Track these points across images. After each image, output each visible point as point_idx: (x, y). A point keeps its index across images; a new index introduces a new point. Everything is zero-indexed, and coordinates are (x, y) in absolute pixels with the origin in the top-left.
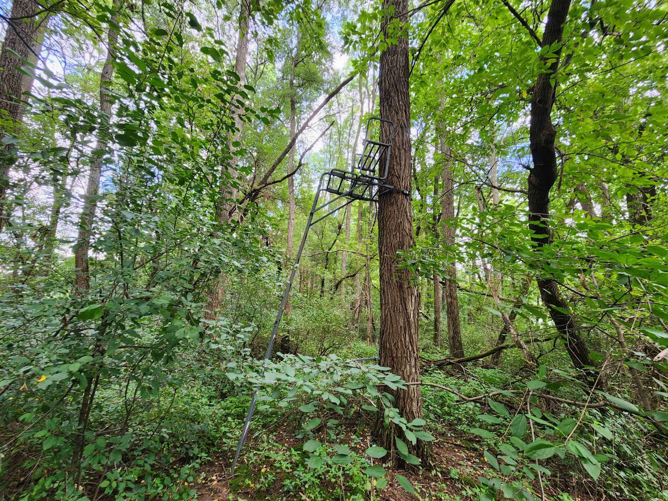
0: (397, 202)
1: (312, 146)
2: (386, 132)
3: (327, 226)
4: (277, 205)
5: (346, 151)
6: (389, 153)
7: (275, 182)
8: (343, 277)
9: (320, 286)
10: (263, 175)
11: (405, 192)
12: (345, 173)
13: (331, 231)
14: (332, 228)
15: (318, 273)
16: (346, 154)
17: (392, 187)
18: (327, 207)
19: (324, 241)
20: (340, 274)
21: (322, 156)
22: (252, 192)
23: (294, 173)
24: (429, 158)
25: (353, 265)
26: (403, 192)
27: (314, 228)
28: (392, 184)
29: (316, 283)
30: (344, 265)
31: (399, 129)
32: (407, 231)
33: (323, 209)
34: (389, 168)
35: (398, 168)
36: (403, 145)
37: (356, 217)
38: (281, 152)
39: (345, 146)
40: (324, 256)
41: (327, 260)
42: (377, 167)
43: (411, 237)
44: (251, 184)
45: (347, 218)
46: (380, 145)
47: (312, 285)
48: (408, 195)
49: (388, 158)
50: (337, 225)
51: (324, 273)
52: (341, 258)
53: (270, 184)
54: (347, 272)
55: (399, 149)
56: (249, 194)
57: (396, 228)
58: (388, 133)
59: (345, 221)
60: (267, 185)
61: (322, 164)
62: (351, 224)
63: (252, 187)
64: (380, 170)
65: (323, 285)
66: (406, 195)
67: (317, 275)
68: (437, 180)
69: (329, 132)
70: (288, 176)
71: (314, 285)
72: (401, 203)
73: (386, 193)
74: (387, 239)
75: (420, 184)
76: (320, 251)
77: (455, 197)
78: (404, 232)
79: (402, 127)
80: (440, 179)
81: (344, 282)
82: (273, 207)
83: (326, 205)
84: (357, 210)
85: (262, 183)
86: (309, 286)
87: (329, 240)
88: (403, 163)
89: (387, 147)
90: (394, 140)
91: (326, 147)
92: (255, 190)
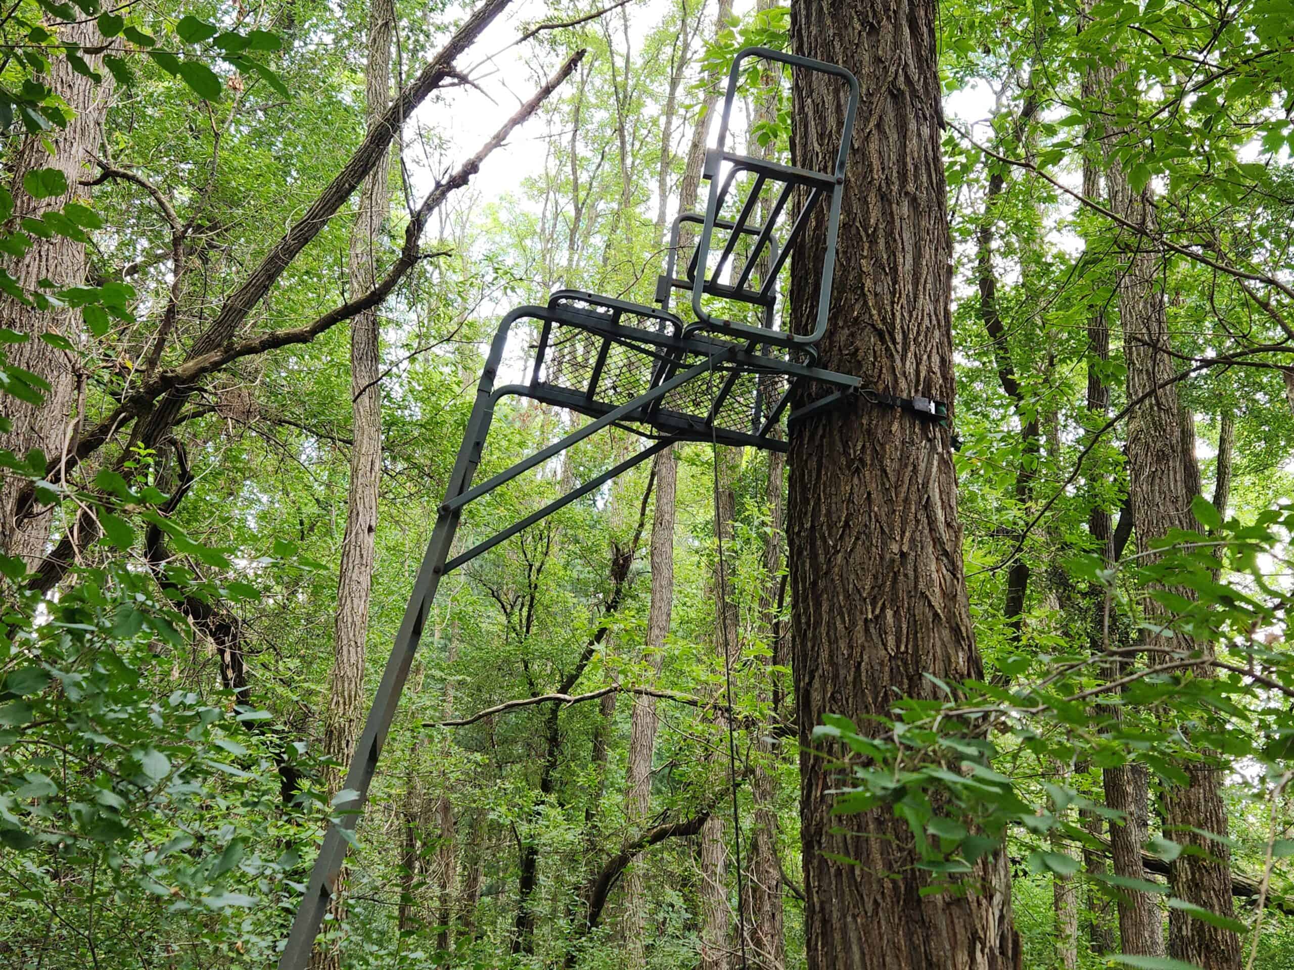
0: (878, 456)
1: (472, 167)
2: (821, 117)
3: (555, 561)
4: (287, 455)
5: (653, 185)
6: (835, 217)
7: (275, 342)
8: (635, 834)
9: (513, 884)
10: (215, 302)
11: (921, 404)
12: (619, 310)
13: (579, 587)
14: (581, 571)
15: (501, 814)
16: (655, 201)
17: (855, 381)
18: (556, 464)
19: (537, 641)
20: (617, 821)
21: (534, 208)
22: (152, 391)
23: (376, 298)
24: (1059, 227)
25: (689, 770)
26: (908, 408)
27: (489, 574)
28: (853, 364)
29: (492, 869)
30: (642, 770)
31: (884, 105)
32: (937, 601)
33: (539, 475)
34: (839, 287)
35: (884, 288)
36: (903, 177)
37: (706, 513)
38: (317, 191)
39: (649, 160)
40: (539, 722)
41: (554, 741)
42: (782, 283)
43: (956, 631)
44: (147, 347)
45: (659, 521)
46: (791, 180)
47: (471, 881)
48: (935, 419)
49: (833, 240)
50: (608, 554)
51: (532, 817)
52: (626, 727)
53: (250, 350)
54: (656, 805)
55: (884, 198)
56: (137, 401)
57: (878, 587)
58: (832, 122)
59: (645, 535)
60: (231, 354)
61: (535, 245)
62: (679, 552)
63: (152, 362)
64: (796, 295)
65: (528, 882)
66: (925, 418)
67: (496, 827)
68: (1098, 339)
69: (566, 90)
70: (348, 312)
71: (484, 882)
72: (904, 460)
73: (827, 410)
74: (833, 642)
75: (1016, 355)
76: (518, 694)
77: (1199, 418)
78: (920, 609)
79: (896, 96)
80: (1116, 330)
81: (639, 864)
82: (271, 461)
83: (553, 451)
84: (708, 480)
85: (206, 344)
86: (455, 888)
87: (564, 634)
88: (906, 264)
89: (828, 187)
90: (861, 154)
91: (553, 163)
92: (166, 382)
